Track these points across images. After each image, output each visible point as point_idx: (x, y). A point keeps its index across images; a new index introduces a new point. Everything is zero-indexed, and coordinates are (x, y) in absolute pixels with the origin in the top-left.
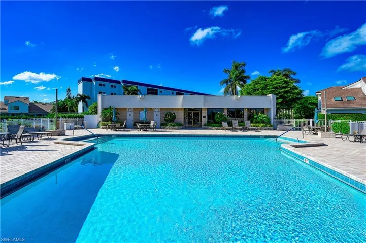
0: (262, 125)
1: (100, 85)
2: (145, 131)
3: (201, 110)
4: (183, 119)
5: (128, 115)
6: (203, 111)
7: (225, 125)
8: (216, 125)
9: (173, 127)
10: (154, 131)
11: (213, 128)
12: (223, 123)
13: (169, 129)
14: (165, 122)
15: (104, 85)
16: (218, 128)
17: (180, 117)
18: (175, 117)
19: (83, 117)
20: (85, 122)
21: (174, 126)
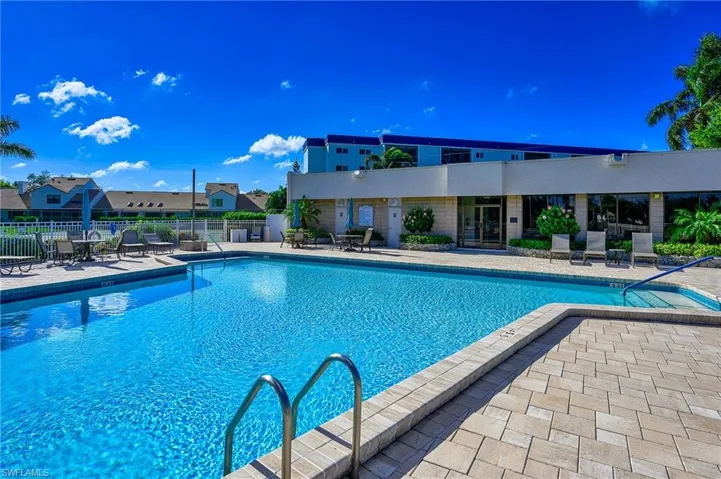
0: (705, 248)
1: (339, 151)
2: (348, 250)
3: (502, 200)
4: (455, 226)
5: (338, 214)
6: (508, 205)
7: (561, 243)
8: (538, 243)
9: (420, 245)
10: (370, 252)
11: (529, 252)
12: (555, 238)
13: (412, 249)
14: (406, 232)
15: (346, 151)
16: (542, 252)
17: (447, 220)
18: (433, 222)
19: (264, 218)
20: (267, 228)
21: (423, 242)
